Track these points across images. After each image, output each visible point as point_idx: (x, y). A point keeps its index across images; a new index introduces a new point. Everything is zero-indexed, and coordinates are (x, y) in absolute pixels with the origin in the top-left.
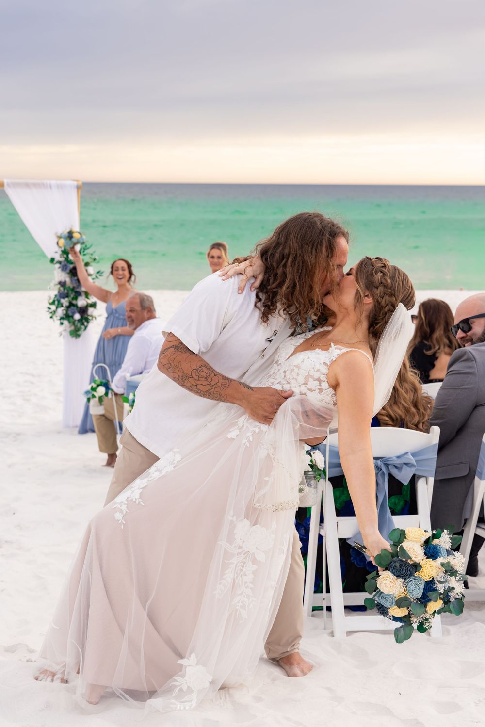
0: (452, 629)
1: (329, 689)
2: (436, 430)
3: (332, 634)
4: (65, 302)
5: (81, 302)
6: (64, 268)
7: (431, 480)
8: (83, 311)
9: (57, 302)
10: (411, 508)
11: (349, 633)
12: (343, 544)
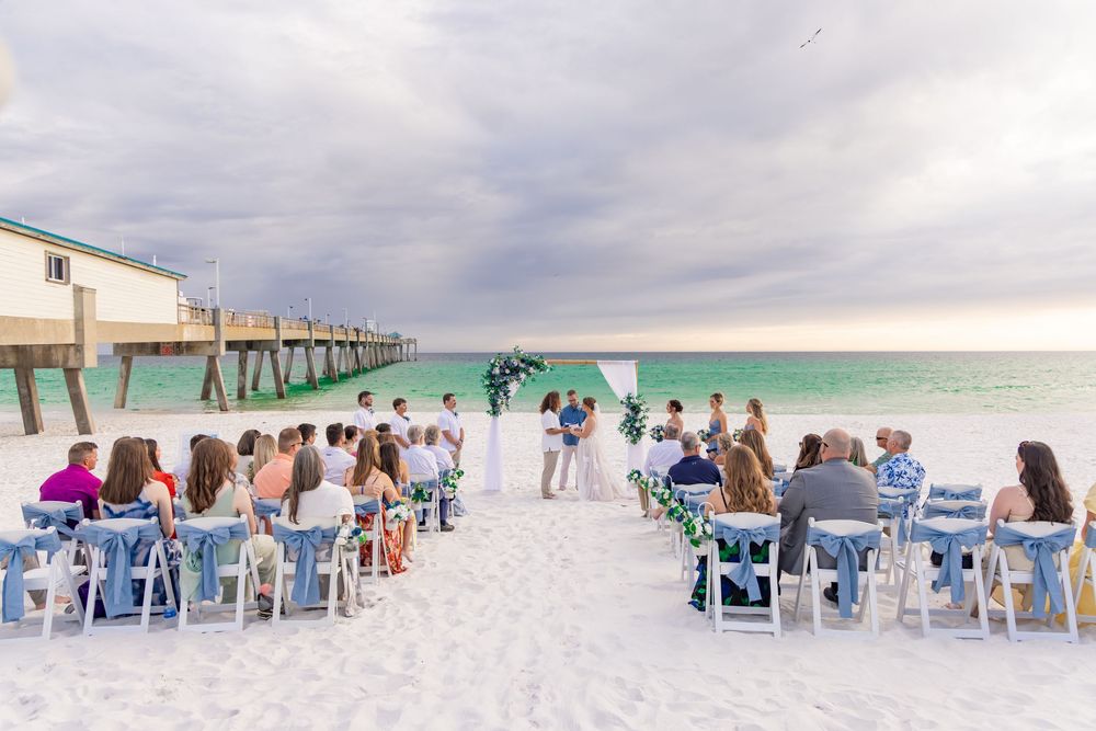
0: (788, 634)
1: (697, 665)
2: (779, 515)
3: (714, 631)
4: (628, 425)
5: (637, 425)
6: (627, 407)
7: (777, 544)
8: (638, 430)
9: (624, 424)
10: (766, 560)
11: (724, 631)
12: (724, 578)
